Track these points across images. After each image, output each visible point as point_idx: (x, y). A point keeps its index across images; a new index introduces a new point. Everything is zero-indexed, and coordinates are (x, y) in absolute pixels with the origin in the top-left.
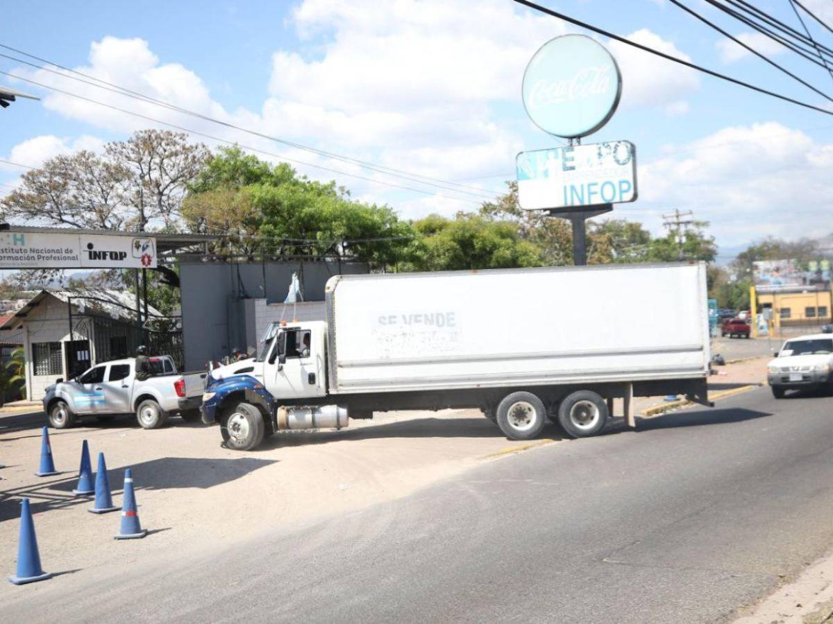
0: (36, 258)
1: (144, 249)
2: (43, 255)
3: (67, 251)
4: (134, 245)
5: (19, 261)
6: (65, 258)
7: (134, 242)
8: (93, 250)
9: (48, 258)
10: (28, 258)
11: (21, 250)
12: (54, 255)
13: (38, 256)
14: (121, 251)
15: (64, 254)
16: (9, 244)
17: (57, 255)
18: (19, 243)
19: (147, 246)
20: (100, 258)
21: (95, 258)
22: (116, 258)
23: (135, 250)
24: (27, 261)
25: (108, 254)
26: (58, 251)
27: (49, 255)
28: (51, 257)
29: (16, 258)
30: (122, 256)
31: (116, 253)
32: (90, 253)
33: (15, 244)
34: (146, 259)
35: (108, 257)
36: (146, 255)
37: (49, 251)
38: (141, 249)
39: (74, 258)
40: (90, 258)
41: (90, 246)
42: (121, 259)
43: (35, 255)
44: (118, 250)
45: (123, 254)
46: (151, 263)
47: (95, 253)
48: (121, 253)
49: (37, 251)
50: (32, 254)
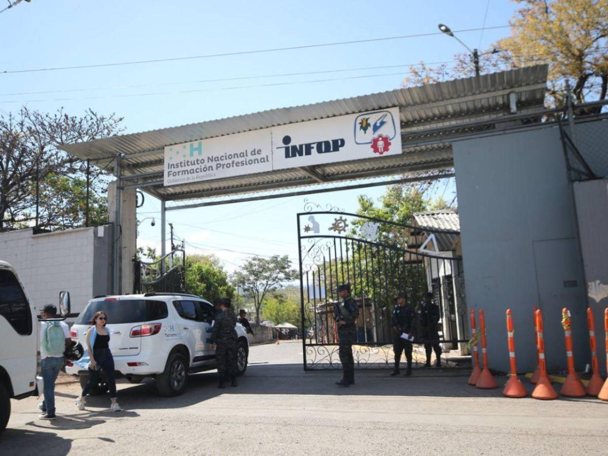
0: (214, 167)
1: (376, 128)
2: (222, 162)
3: (254, 152)
4: (358, 126)
5: (195, 175)
6: (251, 162)
7: (359, 121)
8: (290, 145)
9: (228, 166)
10: (205, 169)
11: (197, 160)
12: (236, 160)
13: (217, 164)
14: (335, 138)
15: (250, 157)
16: (184, 156)
17: (240, 160)
18: (196, 153)
19: (382, 123)
20: (301, 154)
21: (294, 155)
22: (327, 150)
23: (360, 132)
24: (203, 173)
25: (315, 146)
26: (242, 155)
27: (230, 161)
28: (233, 163)
29: (192, 171)
30: (337, 145)
31: (327, 143)
32: (287, 149)
33: (192, 155)
34: (381, 144)
35: (314, 151)
36: (380, 136)
37: (230, 157)
38: (370, 129)
39: (263, 160)
40: (287, 156)
41: (287, 140)
42: (336, 149)
43: (214, 164)
44: (330, 138)
45: (340, 143)
46: (390, 147)
47: (294, 147)
48: (335, 142)
49: (217, 159)
50: (210, 164)
